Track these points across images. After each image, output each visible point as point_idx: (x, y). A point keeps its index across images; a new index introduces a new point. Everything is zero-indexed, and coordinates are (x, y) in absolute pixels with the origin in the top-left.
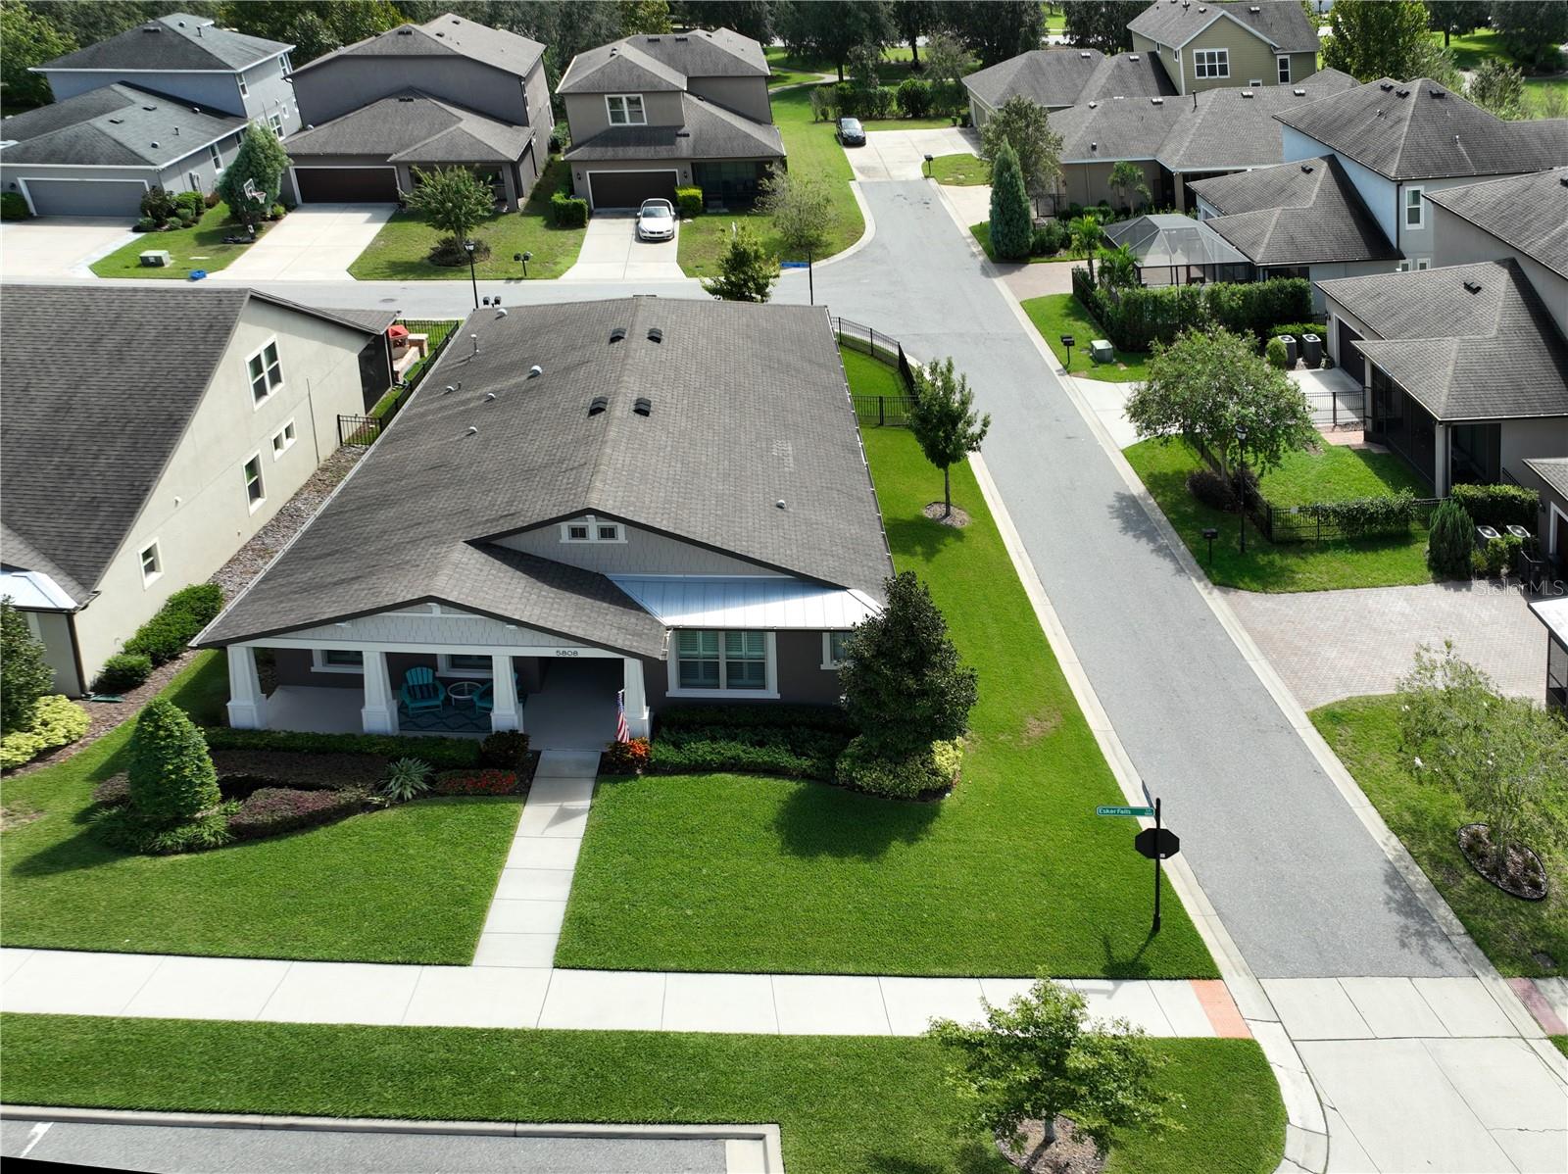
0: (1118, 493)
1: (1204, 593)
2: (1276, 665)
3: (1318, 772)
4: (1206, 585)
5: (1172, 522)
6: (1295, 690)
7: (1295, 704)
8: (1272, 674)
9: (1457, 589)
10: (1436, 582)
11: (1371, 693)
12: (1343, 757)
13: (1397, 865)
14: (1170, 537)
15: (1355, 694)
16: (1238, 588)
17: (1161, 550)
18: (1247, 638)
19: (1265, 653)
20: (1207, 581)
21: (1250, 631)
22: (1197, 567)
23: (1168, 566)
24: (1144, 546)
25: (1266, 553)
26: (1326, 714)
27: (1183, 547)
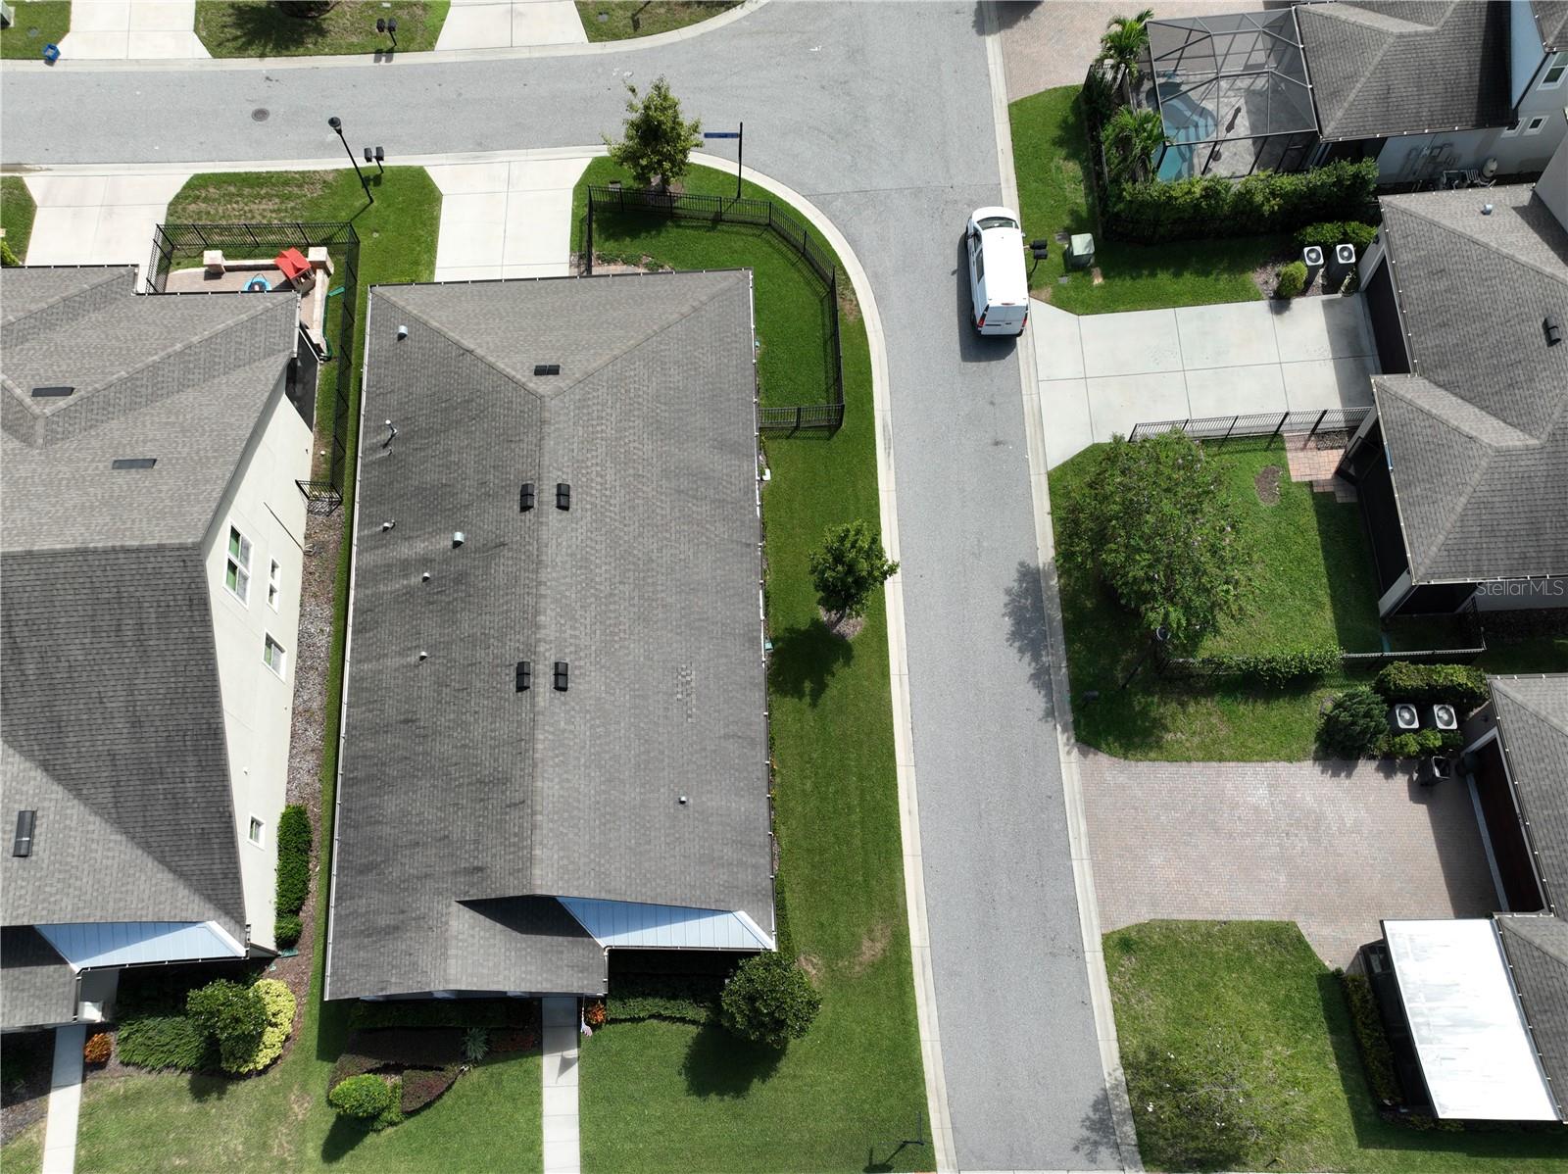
0: (1022, 564)
1: (1062, 750)
2: (1097, 868)
3: (1086, 1003)
4: (1068, 739)
5: (1067, 626)
6: (1102, 902)
7: (1096, 922)
8: (1089, 880)
9: (1336, 774)
10: (1316, 759)
11: (1175, 916)
12: (1114, 988)
13: (1110, 1092)
14: (1056, 656)
15: (1159, 917)
16: (1098, 748)
17: (1041, 678)
18: (1083, 828)
19: (1092, 852)
20: (1072, 733)
21: (1090, 817)
22: (1068, 707)
23: (1038, 701)
24: (1025, 667)
25: (1147, 692)
26: (1121, 939)
27: (1064, 670)
